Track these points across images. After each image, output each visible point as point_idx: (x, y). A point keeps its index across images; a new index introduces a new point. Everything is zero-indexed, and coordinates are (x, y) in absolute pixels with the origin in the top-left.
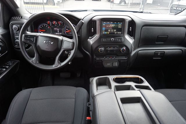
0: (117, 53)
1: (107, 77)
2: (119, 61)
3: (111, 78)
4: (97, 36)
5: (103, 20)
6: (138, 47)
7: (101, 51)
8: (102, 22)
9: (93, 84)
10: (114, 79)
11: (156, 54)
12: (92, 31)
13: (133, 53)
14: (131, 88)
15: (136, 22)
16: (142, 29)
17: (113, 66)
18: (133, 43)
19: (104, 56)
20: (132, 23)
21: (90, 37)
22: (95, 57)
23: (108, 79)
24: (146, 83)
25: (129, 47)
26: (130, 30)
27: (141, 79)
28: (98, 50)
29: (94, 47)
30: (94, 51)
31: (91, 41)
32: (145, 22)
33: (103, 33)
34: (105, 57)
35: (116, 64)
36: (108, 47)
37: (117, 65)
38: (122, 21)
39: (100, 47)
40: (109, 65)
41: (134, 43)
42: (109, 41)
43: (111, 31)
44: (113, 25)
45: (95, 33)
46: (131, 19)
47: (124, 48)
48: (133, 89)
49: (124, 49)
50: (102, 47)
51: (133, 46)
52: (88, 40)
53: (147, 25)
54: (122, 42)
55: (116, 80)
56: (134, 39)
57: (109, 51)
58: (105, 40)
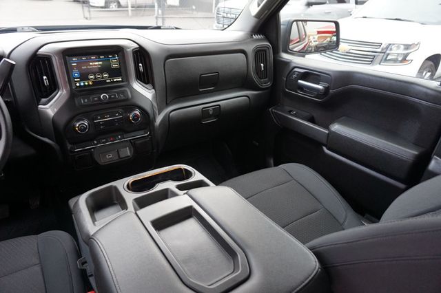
0: (124, 127)
1: (111, 187)
2: (133, 143)
3: (121, 184)
4: (61, 96)
5: (68, 53)
6: (167, 105)
7: (82, 129)
8: (67, 57)
9: (81, 211)
10: (128, 185)
11: (205, 113)
12: (46, 82)
13: (159, 119)
14: (169, 193)
15: (150, 53)
16: (166, 65)
17: (122, 156)
18: (153, 98)
19: (92, 140)
20: (141, 54)
21: (44, 100)
22: (69, 146)
23: (116, 188)
24: (197, 176)
25: (148, 108)
26: (141, 69)
27: (185, 169)
28: (74, 127)
29: (62, 122)
30: (61, 131)
31: (50, 108)
32: (168, 50)
33: (78, 85)
34: (95, 142)
35: (127, 152)
36: (99, 115)
37: (129, 154)
38: (117, 50)
39: (78, 121)
40: (110, 157)
41: (156, 96)
42: (96, 101)
43: (96, 78)
44: (97, 63)
45: (54, 87)
46: (136, 46)
47: (137, 112)
48: (175, 195)
49: (136, 115)
50: (82, 120)
51: (155, 104)
52: (40, 106)
53: (174, 55)
54: (127, 99)
55: (134, 187)
56: (154, 88)
57: (102, 125)
58: (86, 101)
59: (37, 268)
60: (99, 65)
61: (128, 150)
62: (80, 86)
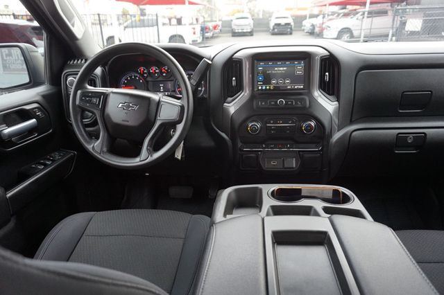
0: (294, 137)
1: (257, 188)
2: (300, 155)
4: (244, 95)
5: (257, 58)
6: (351, 122)
7: (254, 130)
8: (256, 62)
12: (234, 83)
13: (337, 136)
14: (312, 212)
15: (340, 61)
16: (357, 80)
17: (286, 166)
18: (335, 112)
19: (262, 143)
20: (331, 62)
21: (230, 99)
22: (240, 144)
24: (356, 204)
25: (326, 122)
26: (327, 79)
27: (343, 193)
28: (247, 127)
29: (238, 120)
30: (237, 129)
31: (232, 107)
32: (365, 60)
33: (260, 88)
34: (264, 146)
35: (293, 163)
36: (272, 119)
37: (294, 166)
38: (305, 57)
39: (251, 122)
40: (274, 164)
41: (339, 109)
42: (273, 105)
43: (277, 83)
44: (282, 69)
45: (240, 87)
46: (326, 53)
47: (313, 124)
49: (310, 125)
50: (256, 121)
51: (336, 120)
52: (225, 104)
53: (370, 67)
54: (304, 108)
56: (337, 101)
57: (273, 130)
58: (263, 103)
59: (181, 242)
60: (284, 70)
61: (294, 161)
62: (262, 89)
